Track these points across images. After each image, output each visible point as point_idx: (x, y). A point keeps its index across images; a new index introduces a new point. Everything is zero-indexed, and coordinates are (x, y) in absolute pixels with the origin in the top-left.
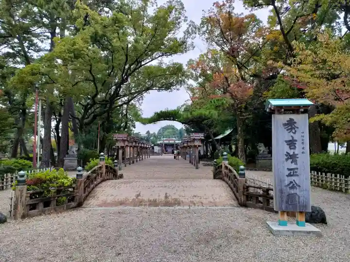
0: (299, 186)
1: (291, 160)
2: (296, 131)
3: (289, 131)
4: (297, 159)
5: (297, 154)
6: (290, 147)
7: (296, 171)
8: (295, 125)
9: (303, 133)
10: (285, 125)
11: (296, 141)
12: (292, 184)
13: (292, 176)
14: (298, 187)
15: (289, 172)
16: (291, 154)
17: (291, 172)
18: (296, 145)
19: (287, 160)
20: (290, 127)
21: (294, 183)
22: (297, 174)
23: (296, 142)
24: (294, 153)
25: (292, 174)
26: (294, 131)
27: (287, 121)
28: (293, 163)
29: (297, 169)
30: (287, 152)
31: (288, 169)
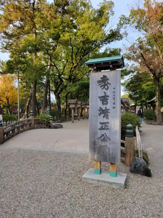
0: (110, 139)
1: (103, 115)
2: (108, 88)
3: (102, 87)
4: (109, 114)
5: (109, 109)
6: (103, 103)
7: (107, 125)
8: (108, 81)
9: (115, 88)
10: (99, 82)
11: (108, 96)
12: (103, 137)
13: (104, 129)
14: (108, 140)
15: (101, 126)
16: (104, 109)
17: (103, 126)
18: (108, 101)
19: (100, 114)
20: (103, 84)
21: (105, 136)
22: (108, 127)
23: (108, 98)
24: (106, 108)
25: (104, 127)
26: (106, 87)
27: (101, 78)
28: (105, 118)
29: (108, 123)
30: (100, 108)
31: (100, 123)
